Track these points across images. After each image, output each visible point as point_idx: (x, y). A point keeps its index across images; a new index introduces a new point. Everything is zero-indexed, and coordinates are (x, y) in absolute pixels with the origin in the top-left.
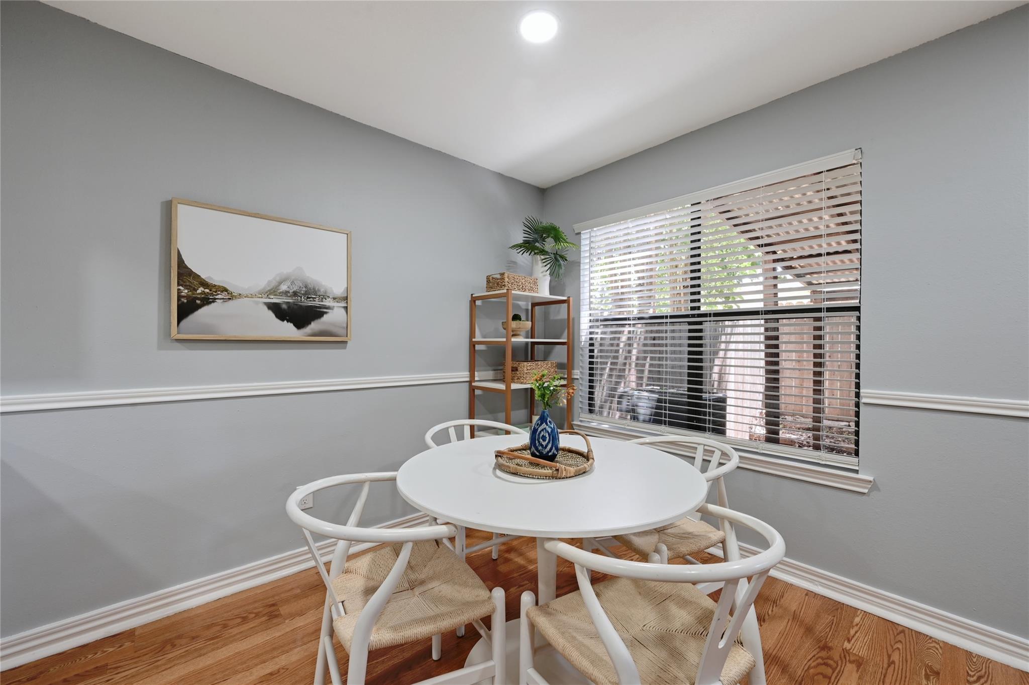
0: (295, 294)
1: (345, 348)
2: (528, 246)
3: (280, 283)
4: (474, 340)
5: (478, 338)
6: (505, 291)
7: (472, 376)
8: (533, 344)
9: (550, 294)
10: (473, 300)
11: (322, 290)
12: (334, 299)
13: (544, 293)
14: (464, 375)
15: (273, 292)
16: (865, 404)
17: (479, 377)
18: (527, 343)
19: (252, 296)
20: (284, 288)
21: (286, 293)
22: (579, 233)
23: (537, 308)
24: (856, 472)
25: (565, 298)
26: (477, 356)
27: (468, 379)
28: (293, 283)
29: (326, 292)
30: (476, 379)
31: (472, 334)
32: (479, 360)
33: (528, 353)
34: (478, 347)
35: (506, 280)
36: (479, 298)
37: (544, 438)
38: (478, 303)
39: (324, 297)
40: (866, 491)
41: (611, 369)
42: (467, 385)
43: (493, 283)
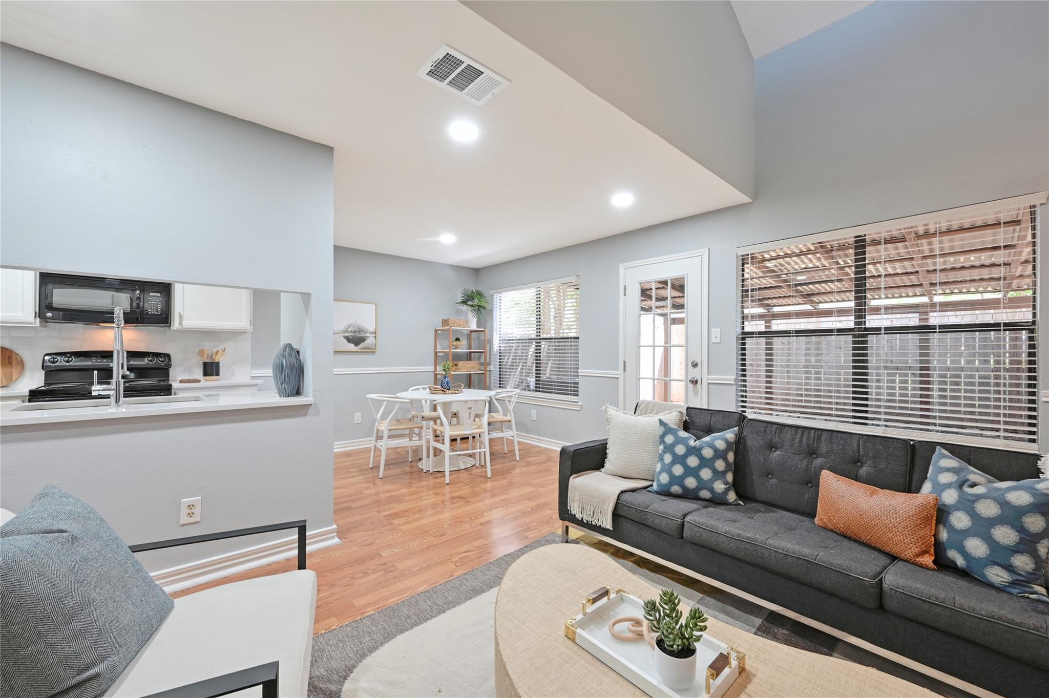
0: (354, 332)
1: (374, 354)
2: (464, 302)
3: (349, 327)
4: (436, 350)
5: (439, 349)
6: (448, 328)
7: (436, 368)
8: (471, 352)
9: (477, 328)
10: (436, 331)
11: (365, 329)
12: (370, 333)
13: (474, 327)
14: (432, 368)
15: (346, 331)
16: (581, 376)
17: (439, 369)
18: (467, 352)
19: (338, 333)
20: (350, 329)
21: (351, 332)
22: (493, 295)
23: (473, 333)
24: (577, 402)
25: (483, 329)
26: (438, 358)
27: (433, 370)
28: (353, 327)
29: (366, 330)
30: (438, 370)
31: (436, 348)
32: (439, 360)
33: (469, 357)
34: (438, 354)
35: (450, 322)
36: (439, 330)
37: (444, 383)
38: (438, 332)
39: (366, 332)
40: (579, 409)
41: (522, 366)
42: (433, 373)
43: (445, 322)
